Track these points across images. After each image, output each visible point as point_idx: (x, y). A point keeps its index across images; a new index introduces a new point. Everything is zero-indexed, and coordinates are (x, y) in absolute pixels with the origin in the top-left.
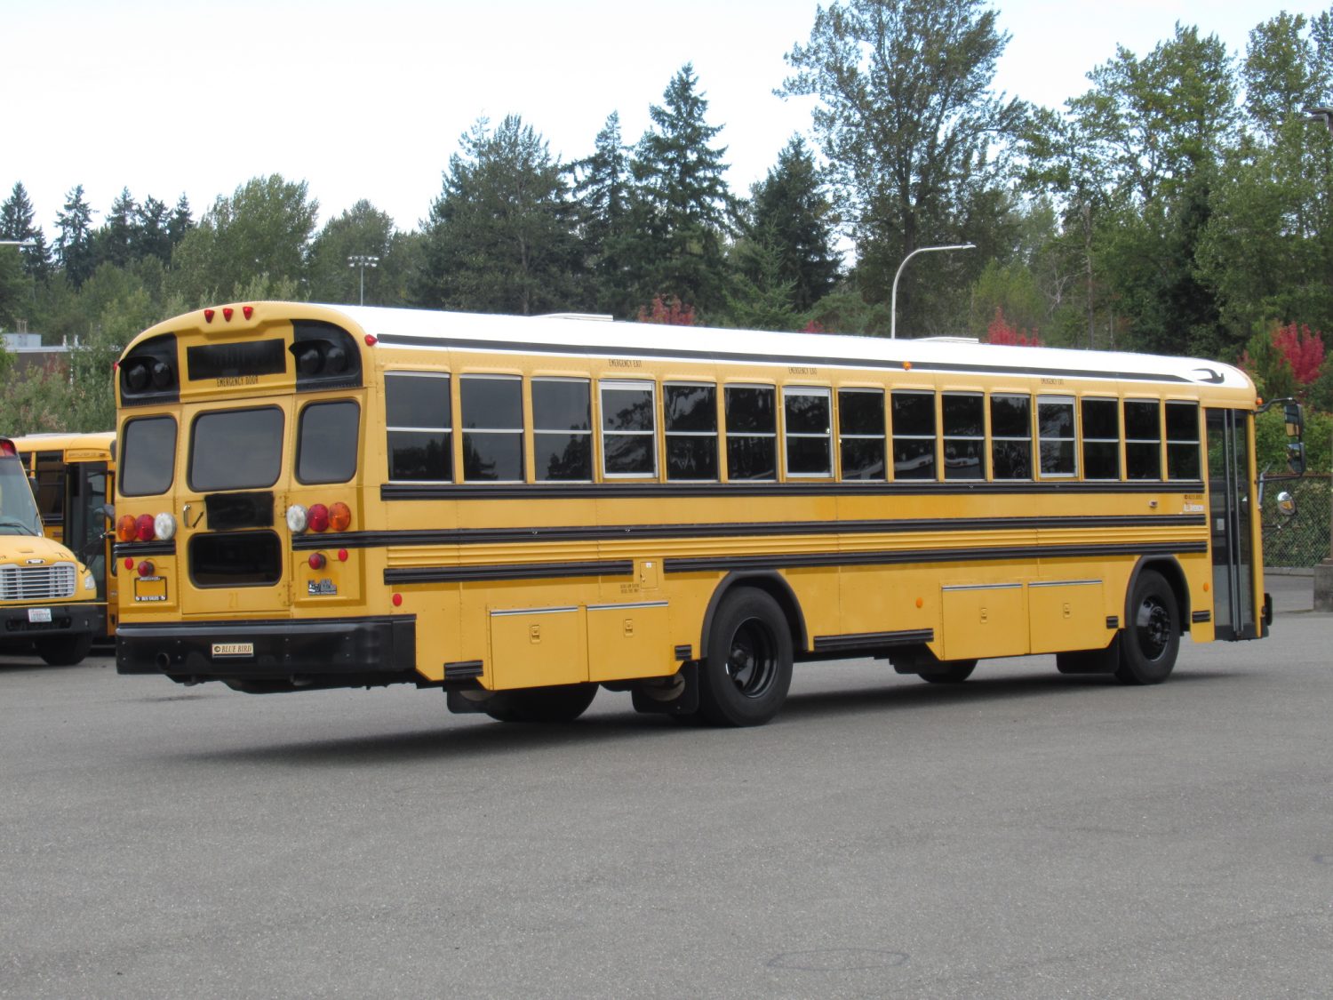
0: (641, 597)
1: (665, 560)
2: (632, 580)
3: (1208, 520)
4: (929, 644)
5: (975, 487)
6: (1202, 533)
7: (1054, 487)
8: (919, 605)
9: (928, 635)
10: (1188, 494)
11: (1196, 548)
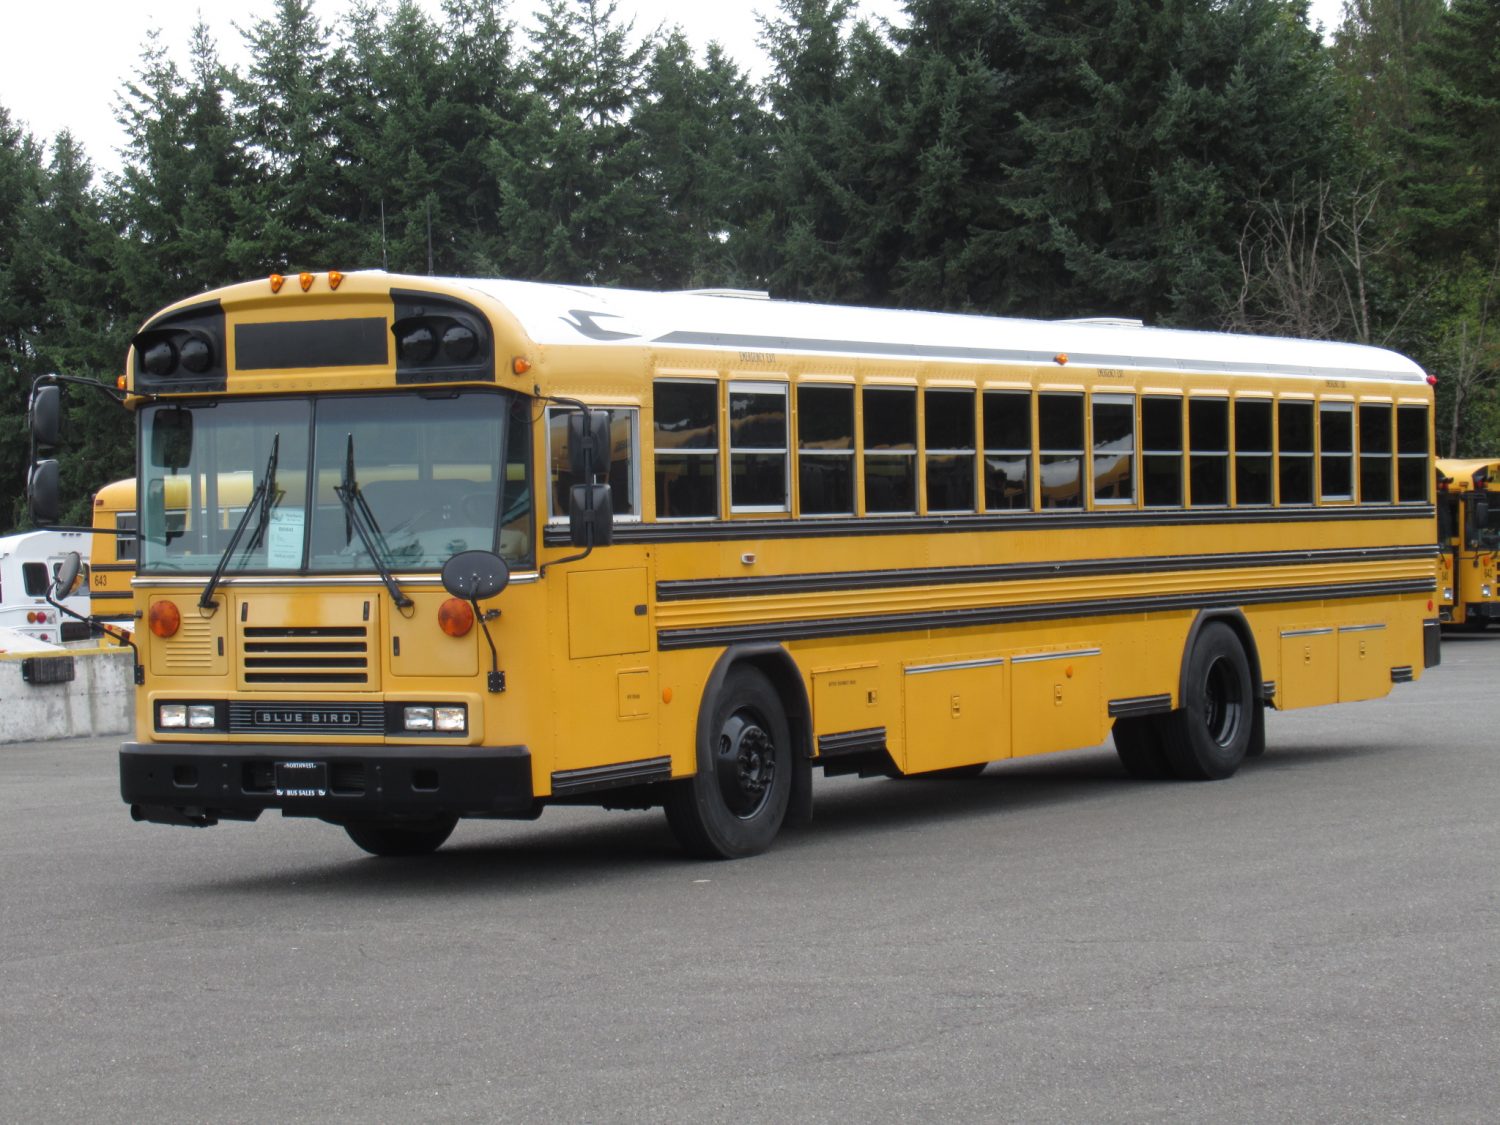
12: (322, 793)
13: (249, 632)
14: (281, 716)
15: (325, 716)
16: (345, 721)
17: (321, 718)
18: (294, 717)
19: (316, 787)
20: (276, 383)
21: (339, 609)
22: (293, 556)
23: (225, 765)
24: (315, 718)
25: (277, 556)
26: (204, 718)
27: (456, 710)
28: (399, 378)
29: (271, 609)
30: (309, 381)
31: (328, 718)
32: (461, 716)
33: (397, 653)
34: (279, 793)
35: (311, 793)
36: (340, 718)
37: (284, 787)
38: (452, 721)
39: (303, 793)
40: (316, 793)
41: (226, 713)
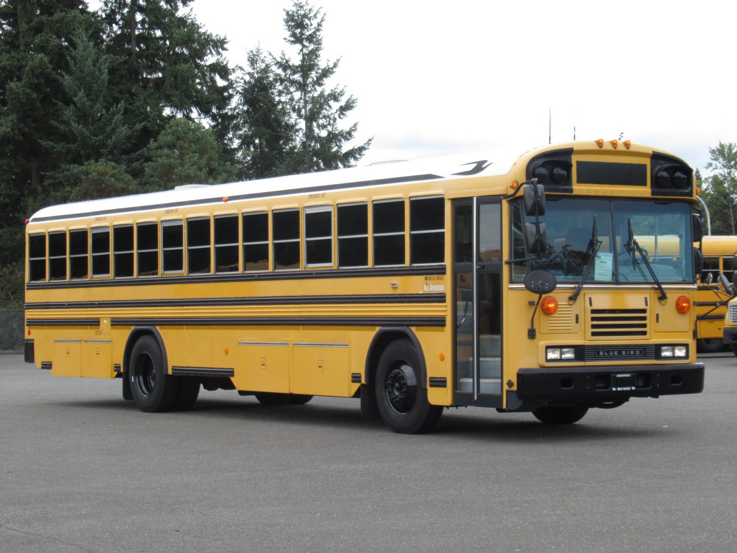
0: (102, 337)
1: (112, 319)
2: (99, 329)
3: (449, 298)
4: (232, 378)
5: (259, 276)
6: (444, 310)
7: (312, 274)
8: (227, 353)
9: (231, 373)
10: (428, 276)
11: (438, 323)
12: (633, 388)
13: (593, 311)
14: (608, 352)
15: (628, 352)
16: (637, 354)
17: (626, 353)
18: (614, 353)
19: (630, 386)
20: (597, 191)
21: (634, 301)
22: (607, 275)
23: (588, 377)
24: (624, 353)
25: (599, 275)
26: (570, 355)
27: (682, 347)
28: (653, 193)
29: (603, 301)
30: (612, 191)
31: (630, 353)
32: (684, 351)
33: (657, 321)
34: (614, 389)
35: (629, 389)
36: (635, 353)
37: (616, 387)
38: (680, 352)
39: (625, 389)
40: (631, 388)
41: (580, 352)
